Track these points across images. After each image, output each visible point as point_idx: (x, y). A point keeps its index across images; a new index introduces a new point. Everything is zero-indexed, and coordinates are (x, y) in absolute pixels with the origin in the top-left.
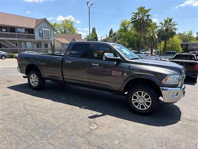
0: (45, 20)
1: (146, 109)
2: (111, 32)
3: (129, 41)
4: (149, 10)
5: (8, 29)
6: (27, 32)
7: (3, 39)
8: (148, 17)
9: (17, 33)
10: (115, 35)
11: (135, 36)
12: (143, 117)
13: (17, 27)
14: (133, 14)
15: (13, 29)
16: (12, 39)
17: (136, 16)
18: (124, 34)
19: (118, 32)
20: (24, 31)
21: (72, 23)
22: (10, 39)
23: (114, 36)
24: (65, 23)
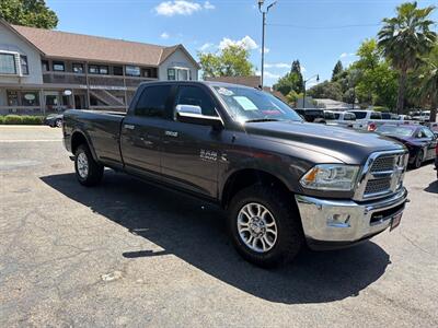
0: (181, 48)
1: (265, 249)
2: (337, 69)
3: (379, 90)
4: (430, 10)
5: (111, 69)
6: (146, 74)
7: (100, 87)
8: (425, 28)
9: (125, 77)
10: (345, 75)
11: (396, 77)
12: (257, 269)
13: (126, 65)
14: (385, 24)
15: (118, 69)
16: (116, 88)
17: (393, 28)
18: (366, 72)
19: (352, 68)
20: (138, 71)
21: (244, 53)
22: (113, 88)
23: (343, 79)
24: (230, 52)
